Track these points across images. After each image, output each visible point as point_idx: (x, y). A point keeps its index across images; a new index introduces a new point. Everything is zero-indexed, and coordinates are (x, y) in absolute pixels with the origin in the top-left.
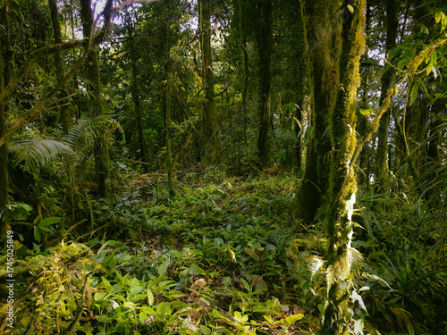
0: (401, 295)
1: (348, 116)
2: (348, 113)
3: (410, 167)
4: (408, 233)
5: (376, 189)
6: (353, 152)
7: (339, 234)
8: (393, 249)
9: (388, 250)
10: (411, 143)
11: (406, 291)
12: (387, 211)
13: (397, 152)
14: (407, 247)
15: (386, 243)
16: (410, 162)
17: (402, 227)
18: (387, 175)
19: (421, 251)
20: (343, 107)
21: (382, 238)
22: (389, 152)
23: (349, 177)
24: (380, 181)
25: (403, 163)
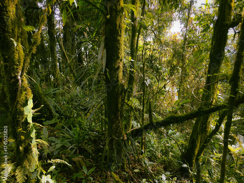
0: (77, 146)
1: (11, 30)
2: (11, 28)
3: (71, 70)
4: (75, 107)
5: (55, 84)
6: (22, 64)
7: (23, 137)
8: (68, 118)
9: (66, 119)
10: (69, 56)
11: (79, 143)
12: (62, 96)
13: (63, 62)
14: (75, 115)
15: (64, 115)
16: (70, 67)
17: (72, 105)
18: (59, 75)
19: (83, 115)
20: (4, 22)
21: (61, 113)
22: (59, 62)
23: (23, 87)
24: (56, 80)
25: (67, 67)
